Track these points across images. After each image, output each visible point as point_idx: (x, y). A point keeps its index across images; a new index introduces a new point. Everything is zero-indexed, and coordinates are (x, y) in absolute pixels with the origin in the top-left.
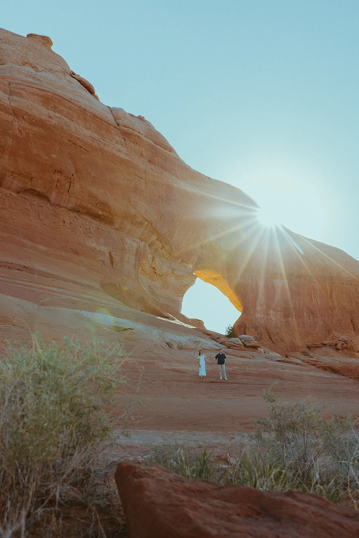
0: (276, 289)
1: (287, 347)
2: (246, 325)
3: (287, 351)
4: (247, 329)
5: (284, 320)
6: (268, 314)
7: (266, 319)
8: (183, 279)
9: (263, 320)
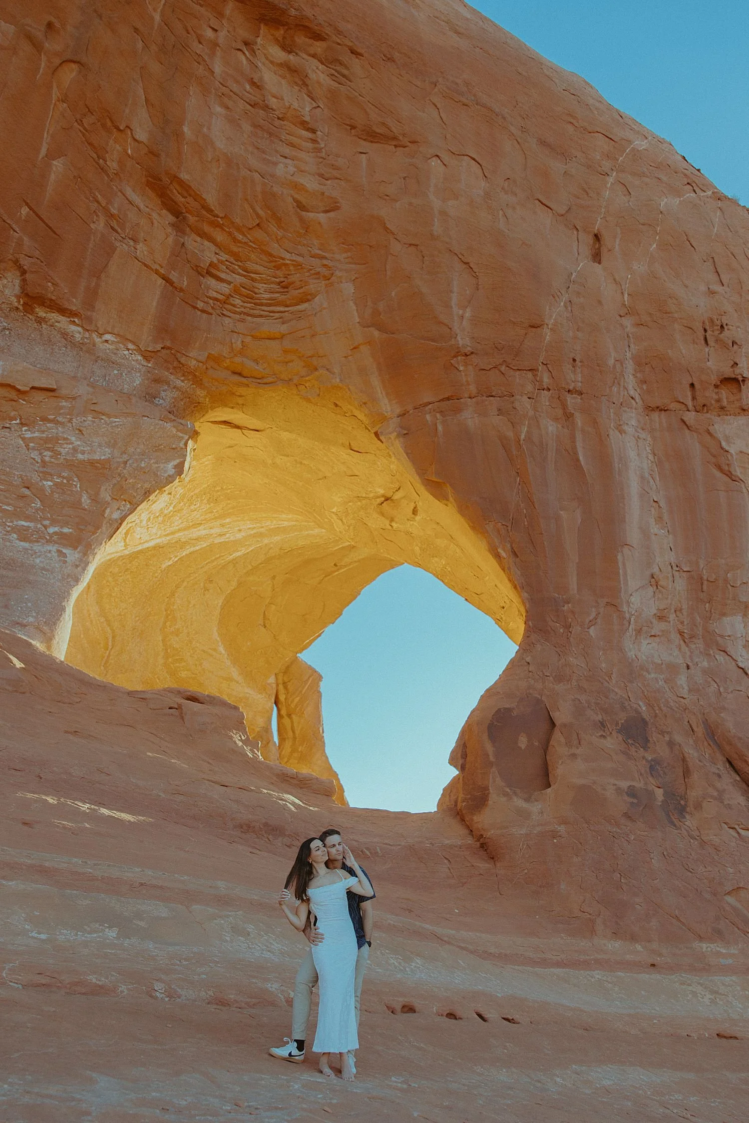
2: (556, 715)
4: (558, 738)
6: (715, 644)
7: (705, 672)
8: (60, 419)
9: (682, 681)
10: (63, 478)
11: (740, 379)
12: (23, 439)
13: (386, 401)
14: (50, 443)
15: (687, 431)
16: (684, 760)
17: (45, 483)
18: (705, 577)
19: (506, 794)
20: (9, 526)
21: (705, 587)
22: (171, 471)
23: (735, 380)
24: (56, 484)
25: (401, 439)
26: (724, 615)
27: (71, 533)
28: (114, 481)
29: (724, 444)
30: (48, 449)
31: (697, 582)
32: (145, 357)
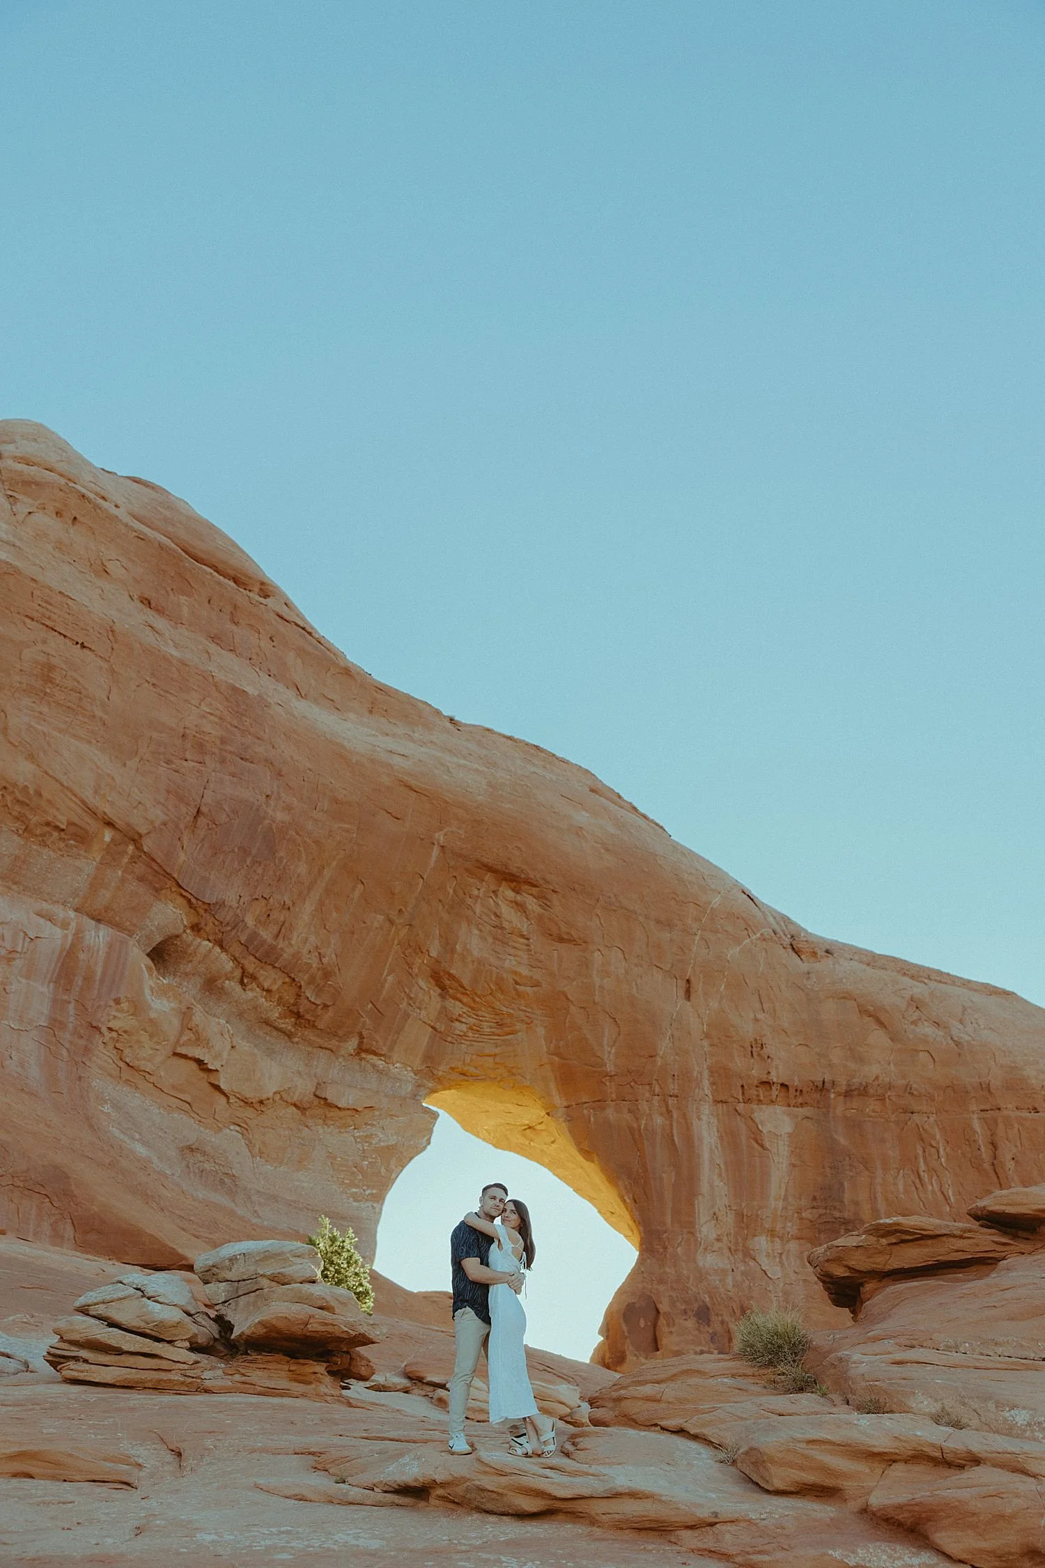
0: (768, 1144)
2: (661, 1306)
4: (663, 1321)
6: (748, 1255)
7: (743, 1273)
8: (374, 1123)
9: (729, 1280)
10: (374, 1158)
11: (772, 1082)
12: (354, 1137)
14: (368, 1138)
15: (739, 1116)
16: (729, 1332)
17: (364, 1163)
18: (746, 1214)
20: (348, 1193)
21: (745, 1220)
23: (769, 1082)
24: (370, 1163)
26: (755, 1236)
27: (376, 1193)
29: (760, 1126)
30: (366, 1142)
31: (740, 1216)
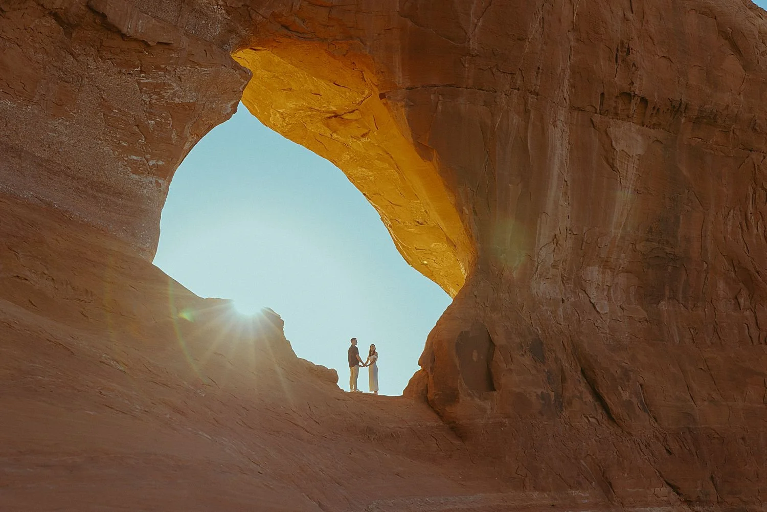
0: (618, 165)
1: (665, 439)
2: (495, 337)
3: (667, 456)
4: (498, 355)
5: (643, 314)
6: (580, 285)
7: (572, 305)
8: (169, 68)
9: (560, 312)
10: (163, 118)
11: (633, 94)
12: (139, 83)
13: (401, 75)
14: (157, 89)
15: (593, 129)
16: (562, 370)
17: (150, 122)
18: (585, 240)
19: (469, 395)
20: (126, 161)
21: (583, 248)
22: (230, 110)
23: (630, 94)
24: (157, 123)
25: (407, 109)
26: (589, 265)
27: (163, 165)
28: (195, 120)
29: (614, 143)
30: (155, 93)
31: (579, 242)
32: (227, 12)
